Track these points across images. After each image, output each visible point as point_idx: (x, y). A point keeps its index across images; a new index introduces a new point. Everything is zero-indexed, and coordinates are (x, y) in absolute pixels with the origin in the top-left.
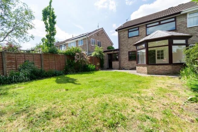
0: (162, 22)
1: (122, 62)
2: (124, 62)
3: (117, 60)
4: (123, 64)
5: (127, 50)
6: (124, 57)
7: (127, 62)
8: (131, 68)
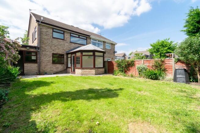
0: (80, 37)
1: (43, 65)
2: (47, 65)
3: (35, 61)
4: (44, 68)
5: (51, 52)
6: (46, 59)
7: (50, 65)
8: (55, 72)
